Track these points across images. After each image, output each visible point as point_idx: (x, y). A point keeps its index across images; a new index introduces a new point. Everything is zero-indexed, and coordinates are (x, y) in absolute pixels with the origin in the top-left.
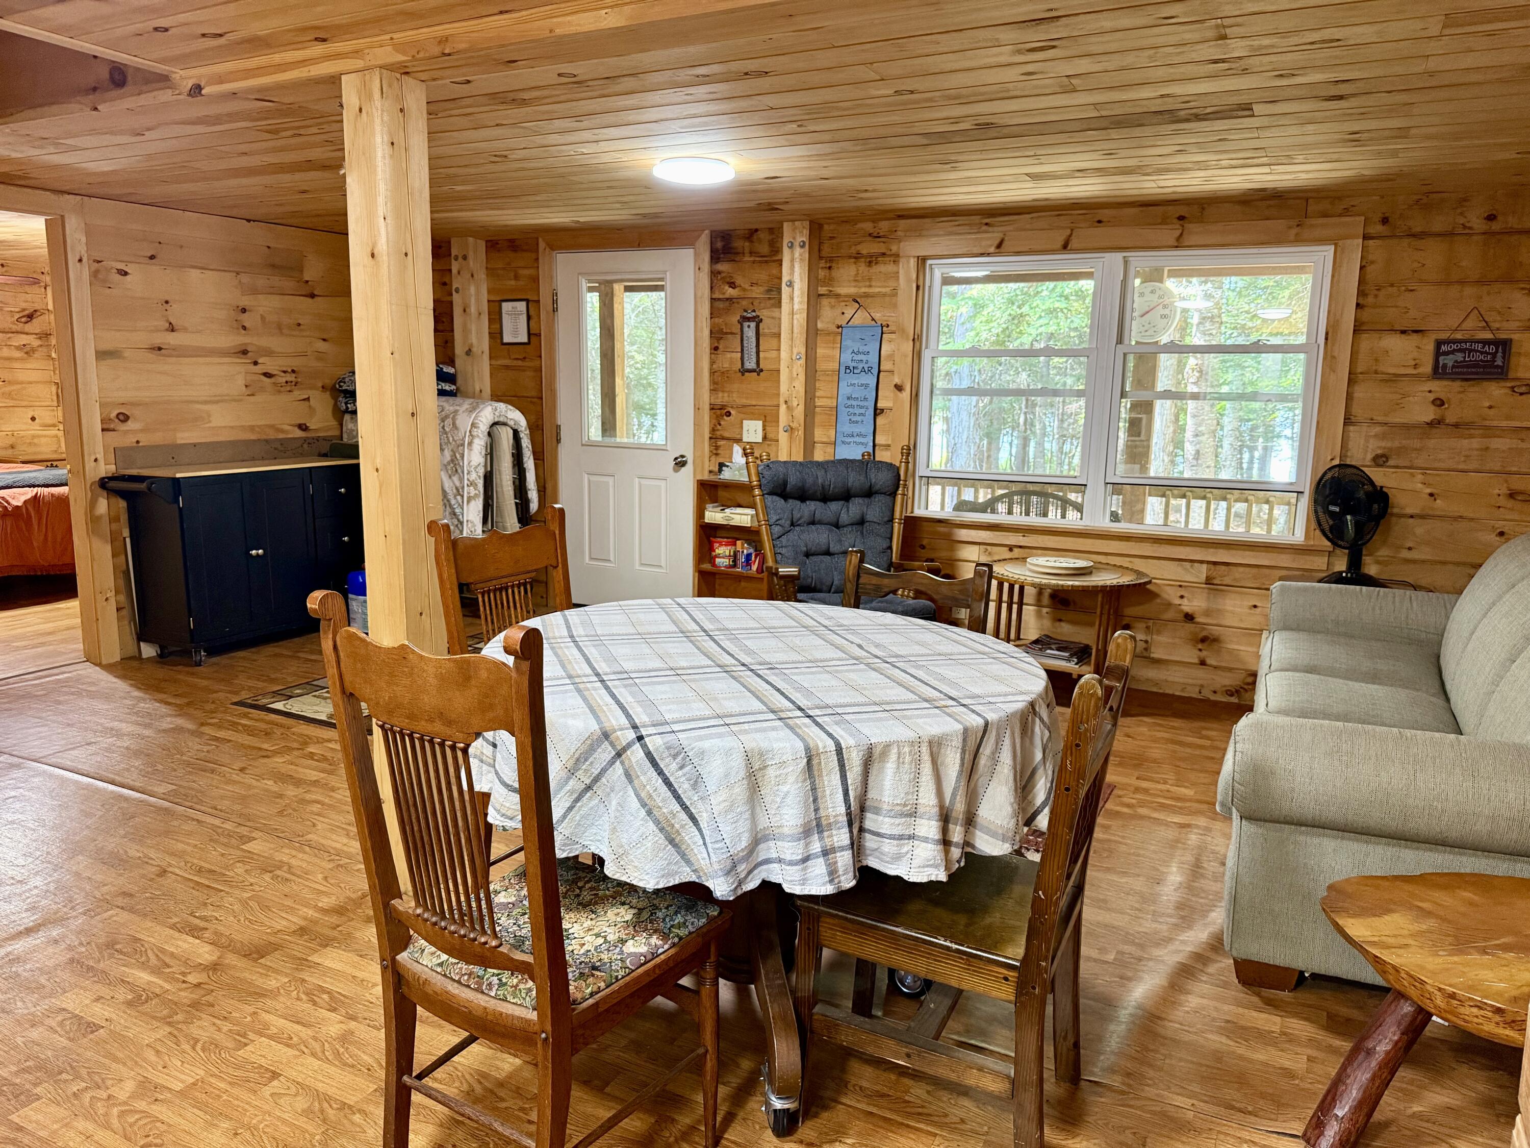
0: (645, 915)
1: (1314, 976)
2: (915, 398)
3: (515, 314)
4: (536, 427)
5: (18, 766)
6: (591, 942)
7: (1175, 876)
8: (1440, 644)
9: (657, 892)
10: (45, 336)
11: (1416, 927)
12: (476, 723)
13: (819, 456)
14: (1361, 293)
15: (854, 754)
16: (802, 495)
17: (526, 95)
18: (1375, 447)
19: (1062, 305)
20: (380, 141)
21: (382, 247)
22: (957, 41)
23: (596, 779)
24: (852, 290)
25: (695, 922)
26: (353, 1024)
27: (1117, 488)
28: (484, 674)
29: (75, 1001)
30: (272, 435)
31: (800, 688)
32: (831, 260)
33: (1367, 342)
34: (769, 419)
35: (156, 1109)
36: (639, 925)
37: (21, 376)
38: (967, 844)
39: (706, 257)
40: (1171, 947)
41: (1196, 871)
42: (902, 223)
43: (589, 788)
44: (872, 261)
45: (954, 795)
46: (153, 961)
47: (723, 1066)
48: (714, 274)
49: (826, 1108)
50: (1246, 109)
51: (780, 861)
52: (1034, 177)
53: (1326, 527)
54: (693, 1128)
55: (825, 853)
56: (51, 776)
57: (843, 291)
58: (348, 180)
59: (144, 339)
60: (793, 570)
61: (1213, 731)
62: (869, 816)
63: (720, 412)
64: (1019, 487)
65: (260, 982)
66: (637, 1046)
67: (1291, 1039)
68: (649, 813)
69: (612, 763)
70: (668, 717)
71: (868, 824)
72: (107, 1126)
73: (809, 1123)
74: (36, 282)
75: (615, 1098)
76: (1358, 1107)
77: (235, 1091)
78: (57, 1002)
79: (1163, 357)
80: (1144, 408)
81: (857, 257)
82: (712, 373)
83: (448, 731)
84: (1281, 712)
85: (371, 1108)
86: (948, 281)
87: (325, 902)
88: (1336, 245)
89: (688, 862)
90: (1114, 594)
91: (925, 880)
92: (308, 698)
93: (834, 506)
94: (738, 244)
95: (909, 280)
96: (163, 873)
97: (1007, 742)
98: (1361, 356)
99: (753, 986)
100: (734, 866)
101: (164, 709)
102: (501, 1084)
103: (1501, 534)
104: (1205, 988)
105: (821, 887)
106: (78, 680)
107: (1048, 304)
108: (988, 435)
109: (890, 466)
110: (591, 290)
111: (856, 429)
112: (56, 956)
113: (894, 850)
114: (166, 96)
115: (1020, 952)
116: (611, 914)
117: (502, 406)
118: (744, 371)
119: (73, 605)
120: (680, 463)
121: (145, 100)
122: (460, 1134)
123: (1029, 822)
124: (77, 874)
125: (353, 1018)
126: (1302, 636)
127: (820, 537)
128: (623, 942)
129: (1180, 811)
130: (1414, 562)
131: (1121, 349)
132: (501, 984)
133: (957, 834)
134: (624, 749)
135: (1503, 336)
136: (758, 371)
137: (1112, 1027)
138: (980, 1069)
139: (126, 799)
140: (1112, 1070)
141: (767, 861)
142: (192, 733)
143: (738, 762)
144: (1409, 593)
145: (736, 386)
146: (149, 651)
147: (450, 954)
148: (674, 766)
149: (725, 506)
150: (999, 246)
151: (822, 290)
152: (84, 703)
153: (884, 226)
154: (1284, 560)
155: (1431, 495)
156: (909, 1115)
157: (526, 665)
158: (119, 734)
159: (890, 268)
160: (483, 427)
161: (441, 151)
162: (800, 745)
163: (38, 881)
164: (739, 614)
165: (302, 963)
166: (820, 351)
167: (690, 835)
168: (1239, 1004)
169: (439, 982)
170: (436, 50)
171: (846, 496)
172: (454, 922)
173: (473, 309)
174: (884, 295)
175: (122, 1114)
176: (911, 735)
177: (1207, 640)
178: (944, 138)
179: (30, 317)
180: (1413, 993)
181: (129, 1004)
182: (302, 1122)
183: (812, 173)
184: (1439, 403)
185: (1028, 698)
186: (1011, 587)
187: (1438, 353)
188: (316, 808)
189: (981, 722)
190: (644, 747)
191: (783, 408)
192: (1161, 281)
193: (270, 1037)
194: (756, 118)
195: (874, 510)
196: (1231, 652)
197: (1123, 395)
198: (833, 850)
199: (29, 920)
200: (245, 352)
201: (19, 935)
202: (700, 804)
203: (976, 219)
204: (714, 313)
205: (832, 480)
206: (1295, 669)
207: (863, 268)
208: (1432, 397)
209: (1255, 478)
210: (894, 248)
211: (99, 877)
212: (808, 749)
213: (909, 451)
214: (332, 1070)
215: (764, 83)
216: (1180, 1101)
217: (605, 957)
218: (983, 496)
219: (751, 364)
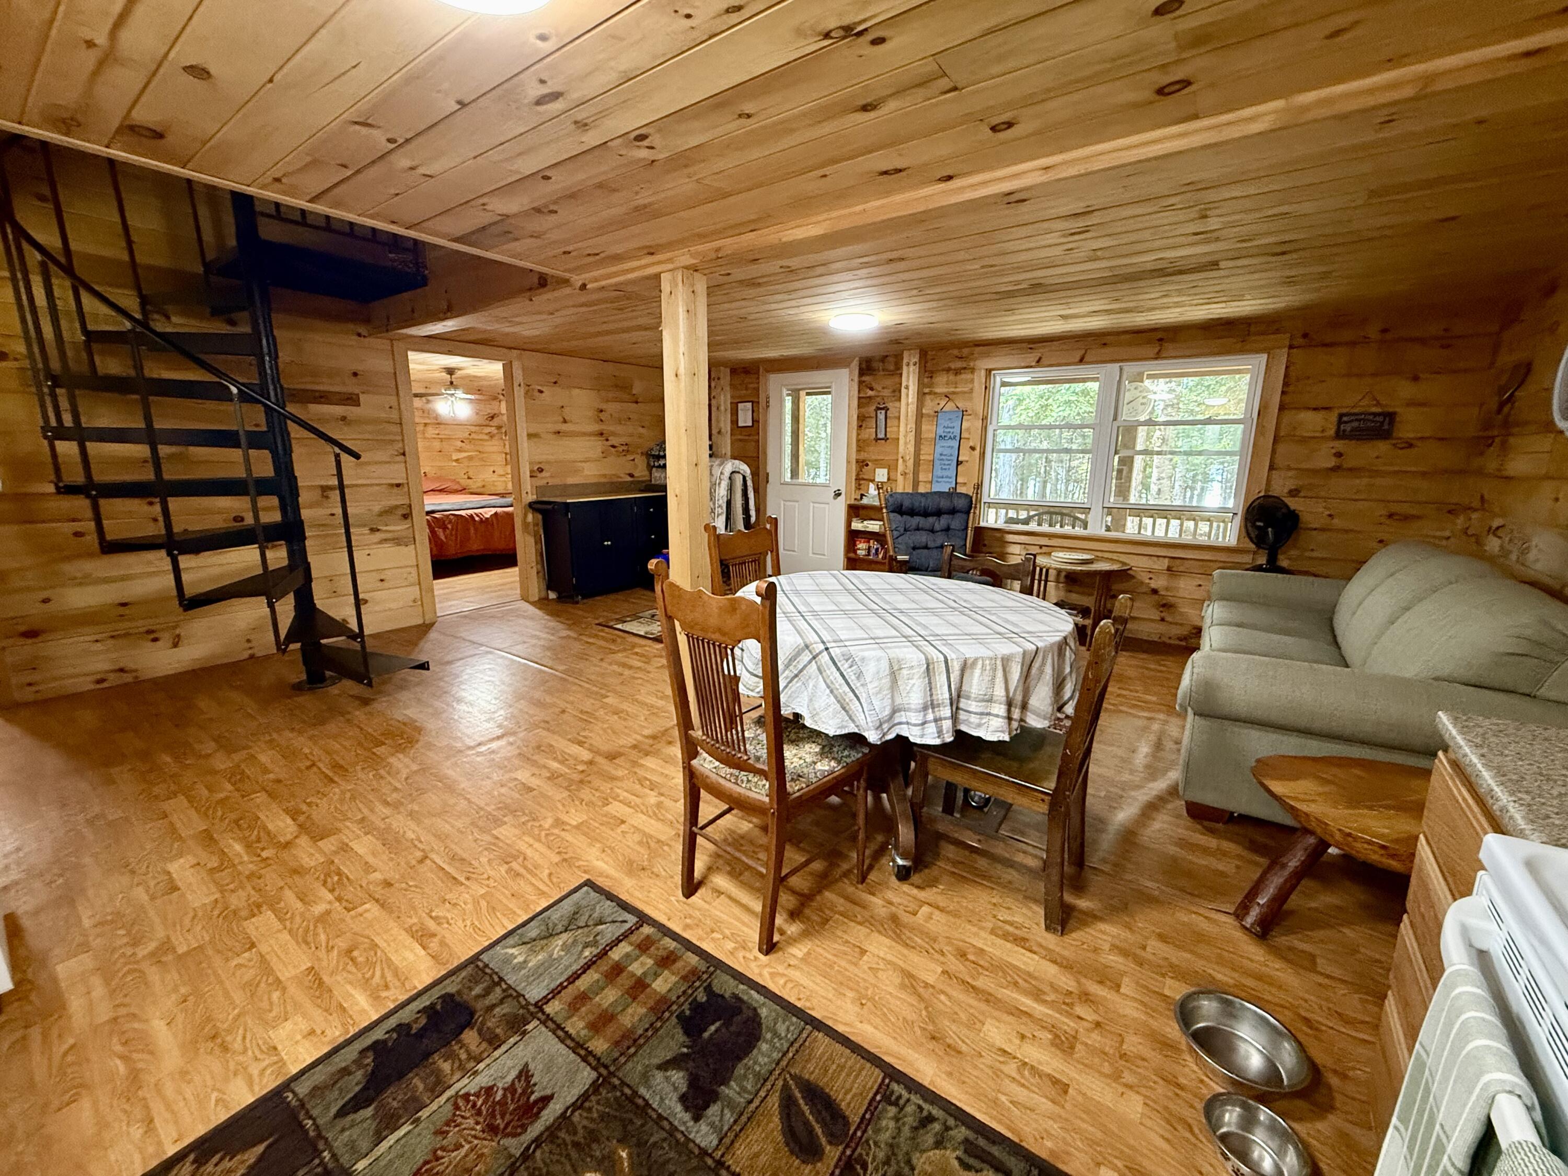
0: (827, 749)
1: (1240, 815)
2: (983, 455)
3: (745, 410)
4: (755, 474)
5: (490, 653)
6: (797, 762)
7: (1144, 749)
8: (1333, 613)
9: (836, 737)
10: (499, 427)
11: (1321, 789)
12: (739, 634)
13: (922, 489)
14: (1286, 384)
15: (955, 663)
16: (912, 512)
17: (761, 281)
18: (1291, 484)
19: (1074, 398)
20: (681, 310)
21: (682, 371)
22: (1023, 232)
23: (801, 671)
24: (944, 390)
25: (855, 755)
26: (662, 798)
27: (1109, 510)
28: (743, 607)
29: (523, 775)
30: (615, 480)
31: (919, 624)
32: (932, 372)
33: (1288, 416)
34: (891, 467)
35: (563, 834)
36: (823, 754)
37: (488, 449)
38: (1022, 720)
39: (856, 372)
40: (1142, 791)
41: (1158, 746)
42: (978, 349)
43: (796, 676)
44: (957, 372)
45: (1015, 690)
46: (560, 757)
47: (868, 838)
48: (861, 383)
49: (926, 867)
50: (1214, 265)
51: (908, 723)
52: (1064, 317)
53: (1253, 535)
54: (850, 871)
55: (936, 720)
56: (507, 658)
57: (938, 390)
58: (664, 333)
59: (553, 427)
60: (906, 558)
61: (1170, 663)
62: (962, 700)
63: (862, 464)
64: (1046, 509)
65: (613, 772)
66: (817, 823)
67: (1225, 854)
68: (832, 692)
69: (810, 662)
70: (843, 638)
71: (962, 705)
72: (539, 841)
73: (917, 875)
74: (495, 398)
75: (804, 850)
76: (1273, 900)
77: (603, 828)
78: (513, 775)
79: (1140, 428)
80: (1127, 462)
81: (948, 370)
82: (858, 441)
83: (722, 639)
84: (1220, 650)
85: (673, 843)
86: (1004, 384)
87: (646, 732)
88: (1269, 354)
89: (853, 721)
90: (1108, 575)
91: (996, 739)
92: (635, 623)
93: (931, 520)
94: (875, 365)
95: (980, 383)
96: (563, 712)
97: (1049, 661)
98: (1283, 426)
99: (884, 795)
100: (881, 725)
101: (561, 626)
102: (742, 837)
103: (1381, 541)
104: (1166, 818)
105: (932, 740)
106: (517, 610)
107: (1066, 398)
108: (1022, 480)
109: (967, 495)
110: (788, 395)
111: (945, 473)
112: (512, 751)
113: (977, 721)
114: (567, 291)
115: (1053, 785)
116: (807, 746)
117: (737, 462)
118: (877, 439)
119: (515, 570)
120: (838, 494)
121: (557, 294)
122: (721, 862)
123: (1060, 709)
124: (521, 710)
125: (662, 795)
126: (1232, 604)
127: (922, 538)
128: (815, 763)
129: (1149, 710)
130: (1316, 558)
131: (1116, 424)
132: (748, 781)
133: (1016, 714)
134: (817, 655)
135: (1391, 410)
136: (886, 439)
137: (1104, 836)
138: (1025, 852)
139: (544, 672)
140: (1104, 861)
141: (900, 723)
142: (575, 639)
143: (885, 665)
144: (1311, 579)
145: (871, 449)
146: (552, 595)
147: (721, 762)
148: (846, 666)
149: (864, 519)
150: (1038, 361)
151: (927, 390)
152: (521, 621)
153: (966, 351)
154: (1222, 557)
155: (1330, 515)
156: (978, 876)
157: (768, 603)
158: (539, 638)
159: (969, 376)
160: (727, 474)
161: (715, 315)
162: (923, 657)
163: (502, 712)
164: (879, 580)
165: (635, 763)
166: (924, 427)
167: (854, 706)
168: (1187, 829)
169: (713, 777)
170: (714, 256)
171: (938, 513)
172: (723, 744)
173: (722, 408)
174: (965, 393)
175: (547, 835)
176: (990, 654)
177: (1167, 606)
178: (1010, 294)
179: (492, 417)
180: (1319, 831)
181: (549, 778)
182: (638, 848)
183: (925, 320)
184: (1339, 455)
185: (1063, 634)
186: (1041, 570)
187: (1340, 422)
188: (640, 681)
189: (1034, 648)
190: (829, 654)
191: (900, 461)
192: (1142, 381)
193: (620, 801)
194: (895, 287)
195: (956, 523)
196: (1182, 614)
197: (1116, 453)
198: (941, 719)
199: (499, 732)
200: (602, 434)
201: (493, 740)
202: (861, 689)
203: (1024, 345)
204: (860, 406)
205: (931, 504)
206: (1229, 624)
207: (952, 377)
208: (1334, 451)
209: (1194, 504)
210: (972, 364)
211: (531, 712)
212: (927, 659)
213: (979, 487)
214: (653, 822)
215: (902, 265)
216: (1149, 884)
217: (805, 770)
218: (1023, 515)
219: (881, 435)
